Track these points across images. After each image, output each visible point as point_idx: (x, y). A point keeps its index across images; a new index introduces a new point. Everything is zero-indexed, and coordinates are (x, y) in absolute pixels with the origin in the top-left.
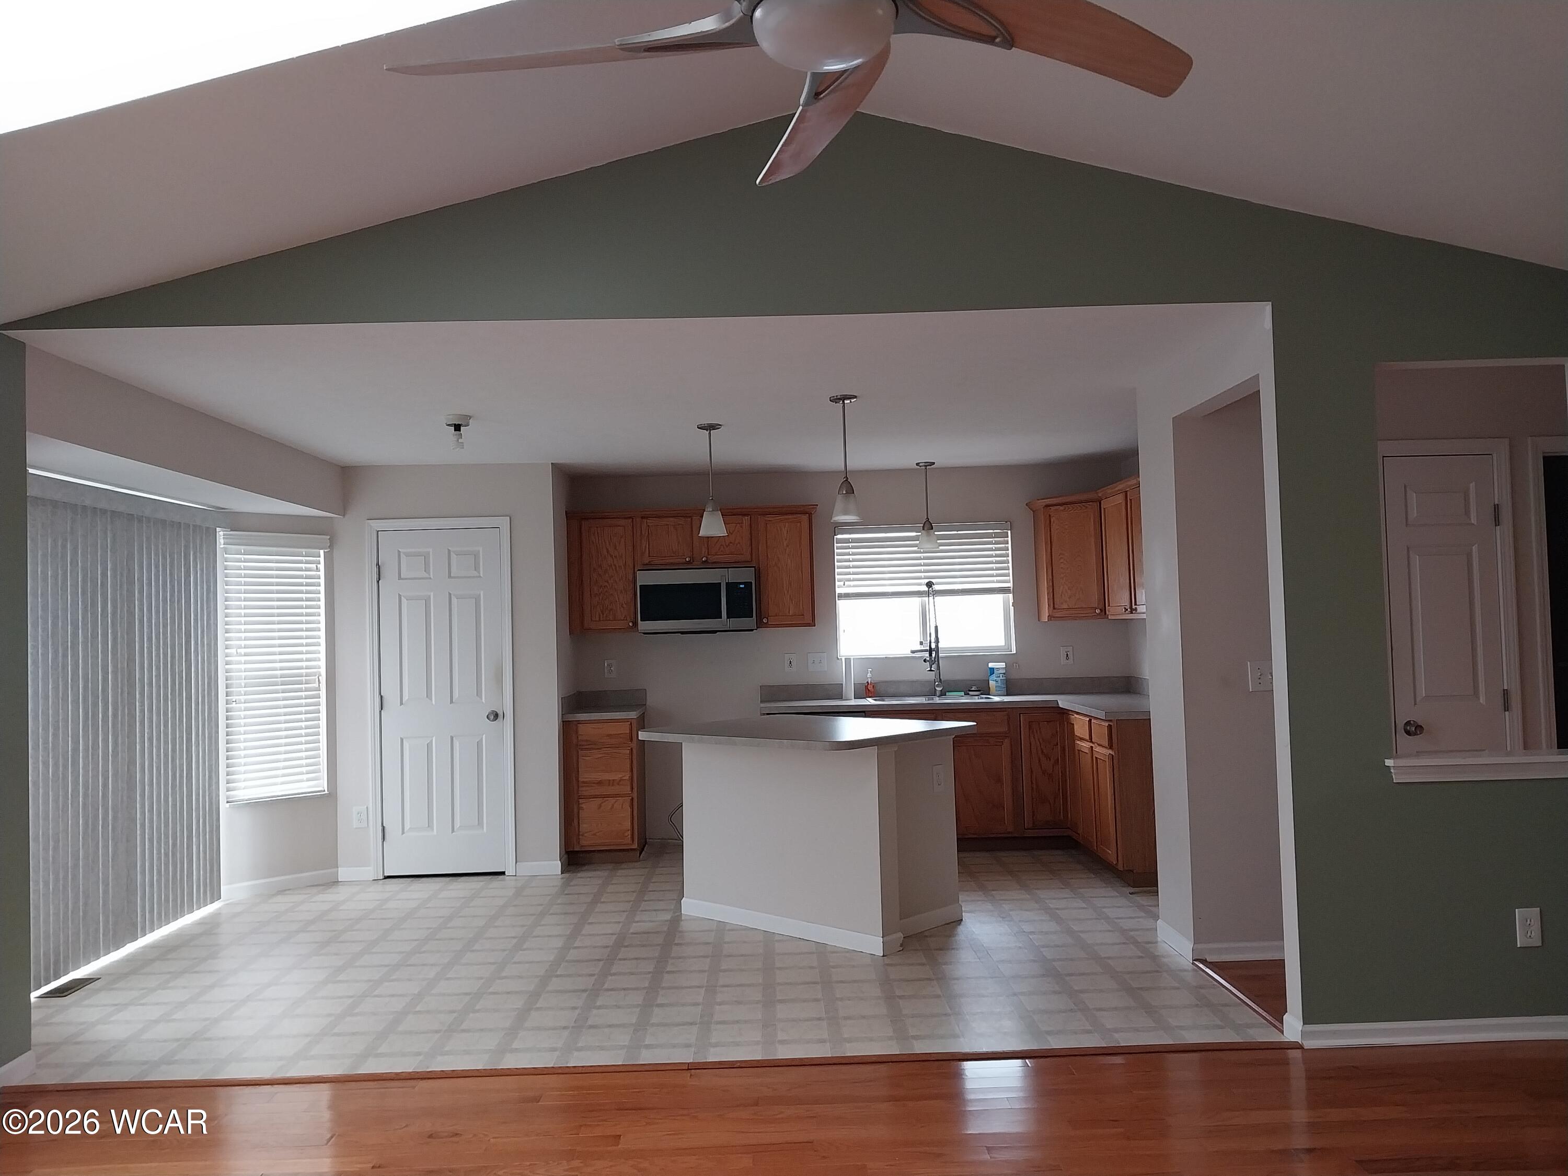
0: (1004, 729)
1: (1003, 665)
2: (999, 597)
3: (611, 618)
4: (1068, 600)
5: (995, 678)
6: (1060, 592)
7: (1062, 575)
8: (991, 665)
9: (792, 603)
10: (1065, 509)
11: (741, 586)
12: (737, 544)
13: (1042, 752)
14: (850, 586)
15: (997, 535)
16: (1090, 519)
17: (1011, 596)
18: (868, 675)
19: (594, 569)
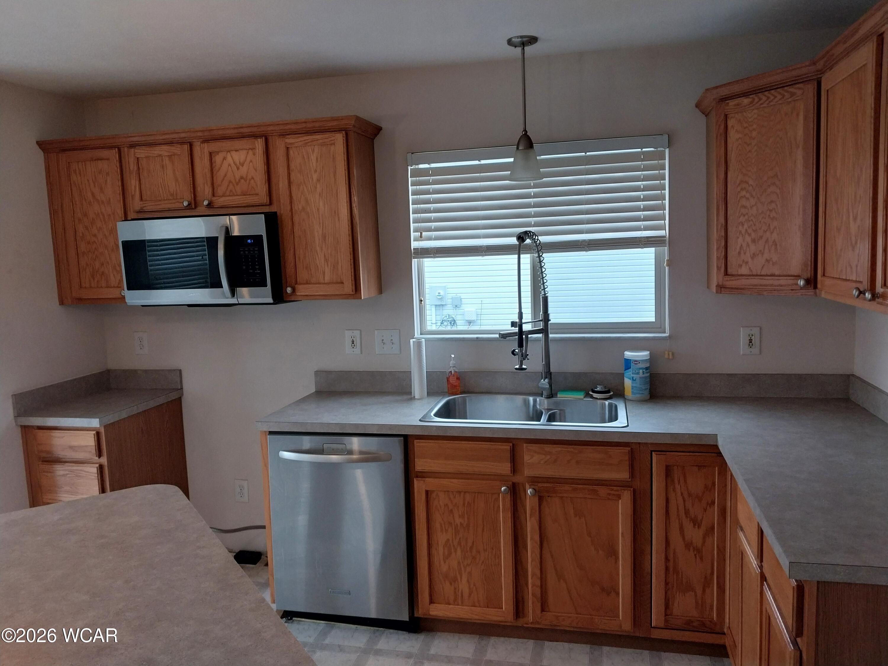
0: (624, 475)
1: (644, 355)
2: (650, 253)
3: (104, 285)
4: (750, 260)
5: (632, 375)
6: (738, 248)
7: (742, 219)
8: (628, 354)
9: (328, 266)
10: (751, 103)
11: (249, 241)
12: (250, 180)
13: (687, 512)
14: (429, 239)
15: (647, 156)
16: (798, 115)
17: (666, 249)
18: (451, 362)
19: (80, 220)
